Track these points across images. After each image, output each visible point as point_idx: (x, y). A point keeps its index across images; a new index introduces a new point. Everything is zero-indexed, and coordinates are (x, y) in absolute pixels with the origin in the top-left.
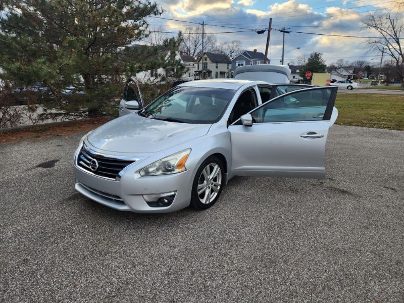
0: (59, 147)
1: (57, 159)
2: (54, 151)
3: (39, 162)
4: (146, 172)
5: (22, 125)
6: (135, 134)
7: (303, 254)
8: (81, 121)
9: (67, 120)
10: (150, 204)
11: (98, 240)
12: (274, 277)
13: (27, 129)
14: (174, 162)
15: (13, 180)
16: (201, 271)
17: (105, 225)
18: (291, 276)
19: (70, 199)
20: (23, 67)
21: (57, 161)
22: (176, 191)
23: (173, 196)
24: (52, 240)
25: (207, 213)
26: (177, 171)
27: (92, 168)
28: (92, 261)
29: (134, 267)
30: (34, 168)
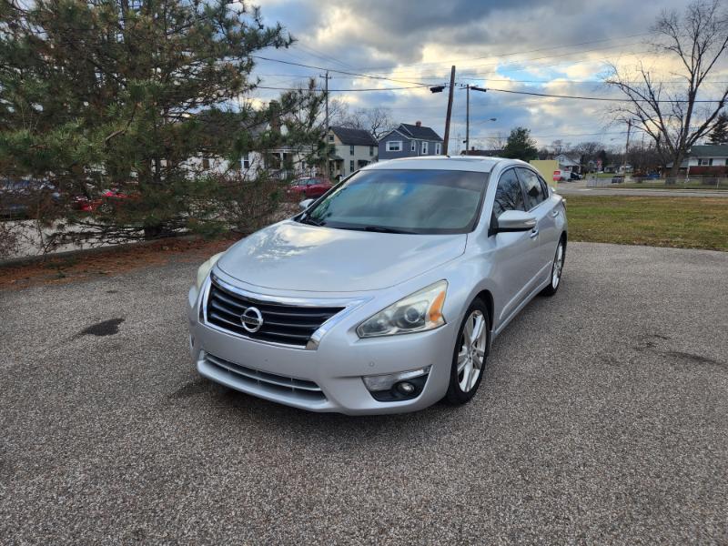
0: (113, 295)
1: (119, 317)
2: (107, 302)
3: (84, 324)
5: (19, 254)
7: (704, 482)
8: (138, 246)
9: (107, 245)
10: (378, 395)
11: (279, 477)
12: (679, 534)
13: (31, 264)
15: (41, 362)
16: (527, 531)
17: (281, 446)
18: (710, 530)
19: (180, 394)
21: (120, 321)
22: (430, 366)
23: (424, 377)
24: (181, 483)
26: (429, 325)
27: (247, 325)
28: (287, 523)
29: (383, 531)
30: (77, 336)
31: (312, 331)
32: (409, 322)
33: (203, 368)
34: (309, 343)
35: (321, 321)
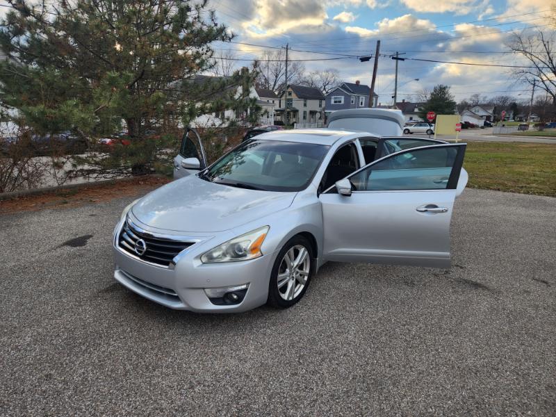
0: (93, 218)
1: (90, 234)
2: (87, 222)
3: (67, 238)
4: (209, 258)
5: (43, 186)
6: (195, 204)
7: (420, 373)
8: (122, 181)
9: (103, 179)
10: (214, 300)
11: (144, 349)
12: (380, 406)
13: (51, 192)
14: (246, 244)
15: (32, 263)
16: (282, 394)
17: (154, 329)
18: (403, 405)
19: (107, 291)
20: (48, 111)
21: (90, 237)
22: (249, 283)
23: (245, 290)
24: (84, 348)
25: (289, 313)
26: (250, 256)
27: (138, 250)
28: (136, 378)
29: (192, 387)
30: (59, 247)
31: (173, 257)
32: (237, 254)
33: (117, 276)
34: (171, 264)
35: (179, 251)
